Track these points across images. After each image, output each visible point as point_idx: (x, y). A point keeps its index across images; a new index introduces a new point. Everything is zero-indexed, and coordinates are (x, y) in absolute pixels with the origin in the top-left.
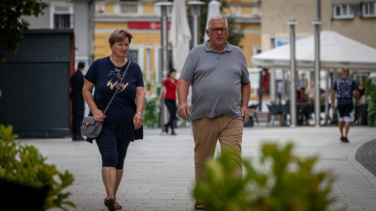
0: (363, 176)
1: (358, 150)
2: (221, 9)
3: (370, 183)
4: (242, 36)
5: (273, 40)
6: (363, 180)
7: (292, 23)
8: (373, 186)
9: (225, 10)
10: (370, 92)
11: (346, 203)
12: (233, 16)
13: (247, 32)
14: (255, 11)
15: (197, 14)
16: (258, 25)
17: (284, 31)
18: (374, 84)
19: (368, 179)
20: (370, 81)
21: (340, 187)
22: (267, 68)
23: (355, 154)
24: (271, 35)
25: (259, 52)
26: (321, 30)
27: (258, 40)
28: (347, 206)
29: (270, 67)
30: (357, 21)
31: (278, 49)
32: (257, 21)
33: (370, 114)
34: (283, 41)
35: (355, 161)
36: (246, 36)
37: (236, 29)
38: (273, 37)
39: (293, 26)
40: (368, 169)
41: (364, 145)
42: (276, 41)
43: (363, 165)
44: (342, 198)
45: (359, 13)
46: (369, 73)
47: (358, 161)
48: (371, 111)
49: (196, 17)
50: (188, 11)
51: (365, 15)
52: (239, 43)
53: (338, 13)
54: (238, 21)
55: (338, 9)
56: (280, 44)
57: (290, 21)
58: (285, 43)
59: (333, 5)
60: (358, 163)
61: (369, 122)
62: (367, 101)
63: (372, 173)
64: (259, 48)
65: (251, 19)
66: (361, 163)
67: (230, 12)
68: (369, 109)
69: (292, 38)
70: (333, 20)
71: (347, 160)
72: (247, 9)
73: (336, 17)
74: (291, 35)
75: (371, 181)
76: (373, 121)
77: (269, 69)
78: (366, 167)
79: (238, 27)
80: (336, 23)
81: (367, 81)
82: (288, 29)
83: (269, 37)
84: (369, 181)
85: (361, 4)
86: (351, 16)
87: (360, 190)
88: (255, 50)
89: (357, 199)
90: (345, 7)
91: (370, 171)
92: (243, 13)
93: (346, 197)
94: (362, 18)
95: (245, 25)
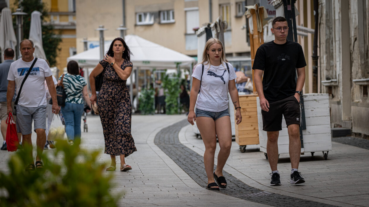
0: (159, 157)
1: (157, 135)
2: (42, 18)
3: (165, 163)
4: (60, 40)
5: (86, 43)
6: (159, 161)
7: (101, 29)
8: (167, 165)
9: (46, 19)
10: (168, 86)
11: (144, 180)
12: (52, 23)
13: (65, 37)
14: (71, 19)
15: (21, 23)
16: (74, 31)
17: (95, 36)
18: (170, 79)
19: (163, 160)
20: (168, 76)
21: (139, 167)
22: (82, 67)
23: (153, 138)
24: (84, 39)
25: (75, 53)
26: (126, 35)
27: (74, 43)
28: (144, 183)
29: (84, 67)
30: (156, 26)
31: (90, 51)
32: (72, 27)
33: (167, 104)
34: (94, 44)
35: (153, 144)
36: (64, 41)
37: (54, 34)
38: (85, 41)
39: (102, 32)
40: (163, 151)
41: (161, 130)
42: (89, 44)
43: (160, 148)
44: (140, 177)
45: (157, 20)
46: (166, 70)
47: (155, 144)
48: (168, 101)
49: (20, 25)
50: (14, 20)
51: (163, 22)
52: (57, 46)
53: (140, 20)
54: (56, 28)
55: (140, 16)
56: (92, 46)
57: (100, 27)
58: (96, 46)
59: (136, 14)
60: (156, 146)
61: (167, 111)
62: (165, 93)
63: (167, 154)
64: (74, 50)
65: (68, 26)
66: (158, 147)
67: (50, 20)
68: (166, 100)
69: (102, 42)
70: (136, 25)
71: (147, 144)
72: (64, 18)
73: (139, 23)
74: (100, 39)
75: (165, 162)
76: (170, 110)
77: (83, 68)
78: (162, 150)
79: (57, 33)
80: (138, 28)
81: (165, 77)
82: (98, 34)
83: (83, 41)
84: (164, 161)
85: (160, 12)
86: (152, 22)
87: (155, 169)
88: (71, 52)
89: (153, 177)
90: (145, 14)
91: (165, 153)
92: (60, 21)
93: (144, 176)
94: (160, 23)
95: (62, 31)
